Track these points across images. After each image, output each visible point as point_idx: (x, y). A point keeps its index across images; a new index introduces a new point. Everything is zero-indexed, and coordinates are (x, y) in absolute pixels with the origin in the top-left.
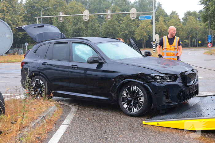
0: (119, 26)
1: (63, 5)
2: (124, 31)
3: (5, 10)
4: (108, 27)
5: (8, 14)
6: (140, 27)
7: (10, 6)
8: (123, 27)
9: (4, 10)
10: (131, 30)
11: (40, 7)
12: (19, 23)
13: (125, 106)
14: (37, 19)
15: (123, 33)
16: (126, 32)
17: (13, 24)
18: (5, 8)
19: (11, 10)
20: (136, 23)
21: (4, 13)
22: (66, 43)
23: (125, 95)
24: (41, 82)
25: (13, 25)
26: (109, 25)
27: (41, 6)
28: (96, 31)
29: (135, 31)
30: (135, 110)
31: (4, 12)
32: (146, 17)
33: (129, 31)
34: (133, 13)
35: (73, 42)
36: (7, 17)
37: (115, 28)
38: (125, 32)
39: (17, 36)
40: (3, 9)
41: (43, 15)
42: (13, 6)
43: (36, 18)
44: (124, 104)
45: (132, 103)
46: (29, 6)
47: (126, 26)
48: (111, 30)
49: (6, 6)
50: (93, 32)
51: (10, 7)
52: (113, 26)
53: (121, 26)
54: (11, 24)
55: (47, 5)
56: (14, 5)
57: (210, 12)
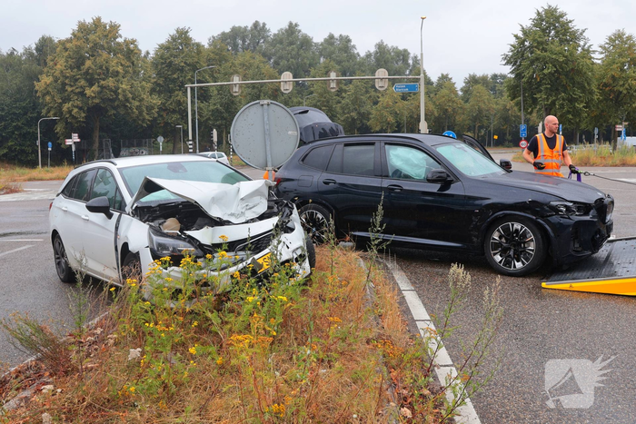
0: (340, 102)
1: (226, 61)
2: (348, 113)
3: (120, 71)
5: (126, 79)
6: (379, 104)
8: (347, 105)
9: (118, 72)
10: (362, 110)
11: (182, 64)
12: (145, 96)
13: (498, 258)
14: (189, 90)
15: (347, 117)
16: (354, 114)
17: (133, 99)
18: (120, 69)
19: (130, 71)
20: (370, 96)
21: (117, 78)
23: (497, 238)
24: (320, 216)
25: (133, 101)
26: (319, 101)
27: (185, 63)
29: (369, 114)
30: (519, 265)
31: (117, 75)
32: (407, 86)
33: (359, 113)
34: (382, 79)
36: (124, 86)
37: (332, 107)
38: (351, 114)
39: (140, 122)
40: (116, 69)
41: (199, 82)
42: (133, 63)
43: (187, 87)
44: (495, 254)
45: (512, 253)
46: (163, 63)
47: (354, 103)
49: (122, 65)
51: (127, 66)
52: (328, 102)
53: (343, 102)
54: (131, 100)
55: (196, 60)
56: (136, 62)
57: (525, 80)
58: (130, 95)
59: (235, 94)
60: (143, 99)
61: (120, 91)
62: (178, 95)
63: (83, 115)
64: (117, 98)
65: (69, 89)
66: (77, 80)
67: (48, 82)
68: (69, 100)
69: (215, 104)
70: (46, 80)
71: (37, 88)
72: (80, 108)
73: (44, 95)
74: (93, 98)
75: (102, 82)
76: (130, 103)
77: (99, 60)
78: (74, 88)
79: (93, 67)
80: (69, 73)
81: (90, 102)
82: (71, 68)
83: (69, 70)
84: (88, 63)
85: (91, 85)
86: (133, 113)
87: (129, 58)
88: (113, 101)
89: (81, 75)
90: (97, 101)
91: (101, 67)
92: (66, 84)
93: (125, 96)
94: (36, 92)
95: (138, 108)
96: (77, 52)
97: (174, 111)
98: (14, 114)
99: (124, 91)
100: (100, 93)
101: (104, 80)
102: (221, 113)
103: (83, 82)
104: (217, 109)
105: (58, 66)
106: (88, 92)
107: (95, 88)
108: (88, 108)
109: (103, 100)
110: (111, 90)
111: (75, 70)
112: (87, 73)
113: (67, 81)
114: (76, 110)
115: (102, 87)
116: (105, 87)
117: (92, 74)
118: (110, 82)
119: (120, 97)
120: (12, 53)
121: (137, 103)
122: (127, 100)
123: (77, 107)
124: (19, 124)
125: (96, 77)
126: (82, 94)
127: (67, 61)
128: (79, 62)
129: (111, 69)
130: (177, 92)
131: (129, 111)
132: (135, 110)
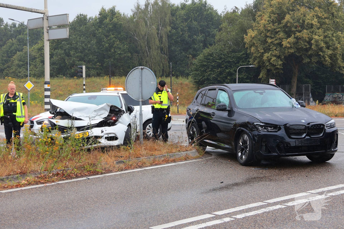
3: (314, 23)
7: (326, 15)
9: (312, 24)
17: (328, 48)
18: (315, 22)
19: (328, 23)
21: (313, 29)
22: (215, 89)
23: (241, 144)
25: (327, 50)
31: (312, 27)
35: (219, 89)
36: (316, 37)
39: (337, 69)
40: (310, 22)
42: (333, 14)
44: (239, 152)
49: (318, 17)
51: (325, 18)
54: (324, 49)
56: (335, 13)
58: (323, 45)
60: (337, 48)
61: (313, 42)
63: (280, 63)
64: (310, 48)
65: (269, 40)
66: (277, 33)
67: (253, 35)
68: (269, 50)
70: (251, 33)
71: (245, 40)
72: (279, 57)
73: (251, 47)
74: (289, 48)
75: (298, 34)
76: (323, 52)
77: (298, 14)
78: (273, 40)
79: (291, 21)
80: (271, 27)
81: (286, 52)
82: (273, 22)
83: (271, 24)
84: (288, 17)
85: (289, 36)
87: (327, 11)
88: (307, 50)
89: (281, 28)
90: (292, 51)
91: (298, 21)
92: (268, 37)
94: (245, 44)
95: (331, 57)
96: (280, 8)
98: (229, 62)
99: (317, 41)
100: (296, 43)
101: (300, 32)
103: (282, 35)
105: (263, 21)
106: (285, 43)
107: (291, 39)
108: (285, 57)
109: (299, 50)
110: (305, 41)
111: (276, 24)
112: (286, 26)
113: (268, 34)
114: (274, 58)
115: (297, 38)
116: (300, 38)
117: (290, 27)
118: (305, 34)
119: (313, 47)
120: (234, 11)
121: (330, 52)
122: (321, 49)
123: (275, 56)
124: (231, 70)
125: (293, 29)
126: (280, 45)
127: (270, 17)
128: (280, 16)
129: (306, 22)
131: (323, 59)
132: (327, 59)
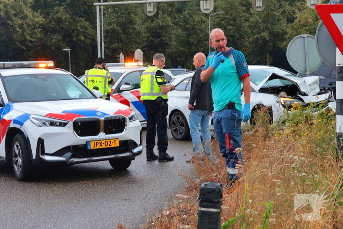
0: (247, 20)
2: (258, 33)
4: (223, 22)
6: (297, 21)
8: (257, 23)
10: (277, 29)
12: (28, 13)
14: (98, 9)
15: (257, 39)
16: (265, 34)
20: (284, 12)
25: (15, 18)
26: (224, 19)
28: (196, 33)
33: (272, 33)
37: (240, 26)
38: (262, 35)
39: (18, 44)
43: (96, 6)
47: (265, 20)
48: (230, 30)
50: (188, 36)
52: (234, 20)
53: (251, 19)
54: (13, 17)
58: (13, 12)
59: (149, 14)
60: (26, 16)
62: (58, 12)
69: (110, 24)
76: (12, 21)
86: (15, 32)
93: (7, 12)
95: (21, 26)
97: (54, 31)
99: (6, 6)
102: (118, 34)
104: (113, 30)
121: (20, 21)
122: (9, 18)
130: (56, 8)
131: (11, 30)
132: (18, 29)
